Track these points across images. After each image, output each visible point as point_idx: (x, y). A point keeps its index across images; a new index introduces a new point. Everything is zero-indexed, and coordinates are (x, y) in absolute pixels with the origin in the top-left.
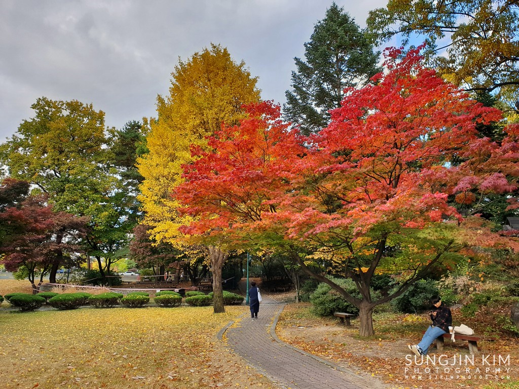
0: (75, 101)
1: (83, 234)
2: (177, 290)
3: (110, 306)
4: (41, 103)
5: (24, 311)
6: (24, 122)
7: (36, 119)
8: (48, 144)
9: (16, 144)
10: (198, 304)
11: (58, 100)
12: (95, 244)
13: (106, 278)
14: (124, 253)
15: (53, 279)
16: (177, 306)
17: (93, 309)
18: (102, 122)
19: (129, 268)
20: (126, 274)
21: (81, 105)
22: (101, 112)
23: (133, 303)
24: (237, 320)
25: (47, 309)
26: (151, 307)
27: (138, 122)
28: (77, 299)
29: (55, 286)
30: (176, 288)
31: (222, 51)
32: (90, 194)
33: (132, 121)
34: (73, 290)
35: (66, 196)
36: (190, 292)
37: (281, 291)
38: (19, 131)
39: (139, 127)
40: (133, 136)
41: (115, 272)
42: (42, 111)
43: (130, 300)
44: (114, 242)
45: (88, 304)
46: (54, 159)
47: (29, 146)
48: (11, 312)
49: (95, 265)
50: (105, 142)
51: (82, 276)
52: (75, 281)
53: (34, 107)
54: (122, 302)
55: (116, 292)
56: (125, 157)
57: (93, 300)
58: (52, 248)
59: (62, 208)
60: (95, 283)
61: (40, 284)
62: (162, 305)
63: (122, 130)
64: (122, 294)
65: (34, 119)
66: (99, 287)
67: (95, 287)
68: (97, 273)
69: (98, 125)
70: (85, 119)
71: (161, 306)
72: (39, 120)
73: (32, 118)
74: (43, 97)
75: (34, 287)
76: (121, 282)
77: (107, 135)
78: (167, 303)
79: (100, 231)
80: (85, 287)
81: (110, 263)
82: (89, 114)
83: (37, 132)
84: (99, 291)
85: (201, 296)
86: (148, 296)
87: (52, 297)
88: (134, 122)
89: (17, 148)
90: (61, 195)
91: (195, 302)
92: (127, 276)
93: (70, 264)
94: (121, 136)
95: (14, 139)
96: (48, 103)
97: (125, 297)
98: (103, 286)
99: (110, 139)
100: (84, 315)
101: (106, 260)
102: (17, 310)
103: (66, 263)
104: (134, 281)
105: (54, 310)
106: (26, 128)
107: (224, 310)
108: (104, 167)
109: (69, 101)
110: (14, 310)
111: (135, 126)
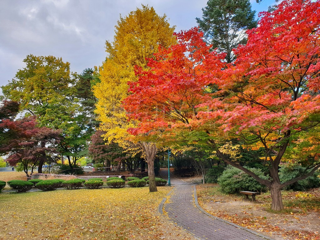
0: (51, 56)
1: (58, 141)
2: (120, 177)
3: (77, 188)
4: (29, 58)
5: (20, 192)
6: (19, 71)
7: (27, 68)
8: (34, 83)
9: (15, 85)
10: (136, 186)
11: (40, 56)
12: (66, 148)
13: (74, 169)
14: (85, 153)
15: (40, 171)
16: (122, 187)
17: (65, 190)
18: (68, 69)
19: (87, 164)
20: (85, 167)
21: (55, 58)
22: (67, 63)
23: (92, 186)
24: (168, 197)
25: (35, 190)
26: (104, 188)
27: (91, 69)
28: (54, 184)
29: (41, 175)
30: (119, 175)
31: (150, 9)
32: (62, 115)
33: (87, 69)
34: (52, 178)
35: (47, 116)
36: (129, 178)
37: (188, 177)
38: (17, 76)
39: (92, 72)
40: (88, 78)
41: (79, 165)
42: (30, 63)
43: (90, 184)
44: (78, 146)
45: (62, 187)
46: (38, 93)
47: (22, 86)
48: (11, 193)
49: (66, 162)
50: (71, 82)
51: (59, 168)
52: (54, 172)
53: (25, 61)
54: (85, 185)
55: (80, 178)
56: (83, 92)
57: (66, 184)
58: (38, 150)
59: (44, 125)
60: (67, 173)
61: (31, 174)
62: (112, 186)
63: (81, 74)
64: (84, 180)
65: (25, 69)
66: (69, 176)
67: (67, 175)
68: (68, 166)
69: (66, 71)
70: (57, 67)
71: (112, 188)
72: (29, 69)
73: (24, 68)
74: (30, 54)
75: (28, 176)
76: (83, 172)
77: (72, 78)
78: (115, 186)
79: (69, 139)
80: (60, 175)
81: (76, 160)
82: (60, 64)
83: (28, 76)
84: (69, 178)
85: (137, 180)
86: (102, 180)
87: (38, 182)
88: (89, 69)
89: (15, 87)
90: (44, 116)
91: (135, 184)
92: (86, 168)
93: (50, 160)
94: (81, 78)
95: (14, 82)
96: (34, 58)
97: (87, 182)
98: (71, 175)
99: (74, 80)
100: (60, 194)
101: (74, 158)
102: (15, 191)
103: (47, 160)
104: (91, 171)
105: (39, 191)
106: (21, 74)
107: (157, 190)
108: (71, 99)
109: (47, 56)
110: (13, 191)
111: (89, 72)
